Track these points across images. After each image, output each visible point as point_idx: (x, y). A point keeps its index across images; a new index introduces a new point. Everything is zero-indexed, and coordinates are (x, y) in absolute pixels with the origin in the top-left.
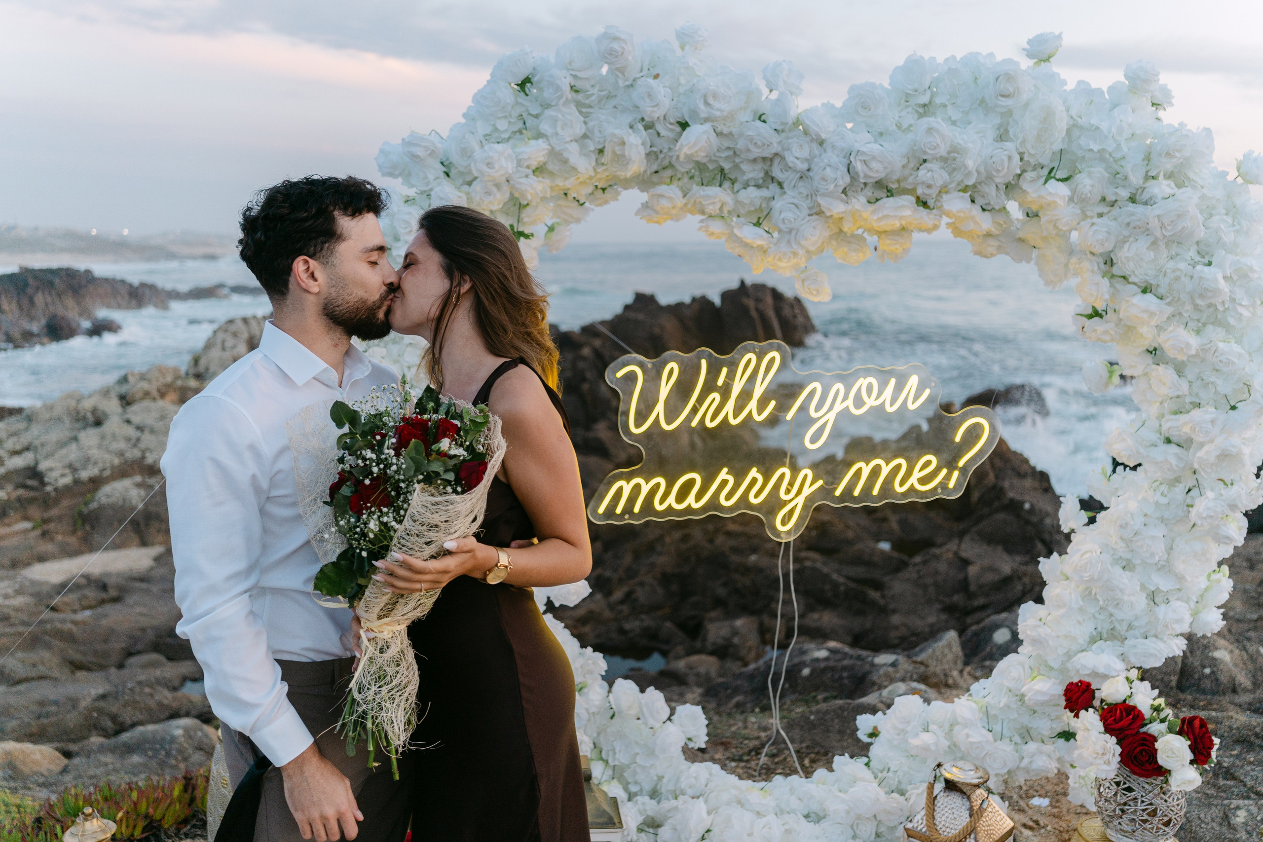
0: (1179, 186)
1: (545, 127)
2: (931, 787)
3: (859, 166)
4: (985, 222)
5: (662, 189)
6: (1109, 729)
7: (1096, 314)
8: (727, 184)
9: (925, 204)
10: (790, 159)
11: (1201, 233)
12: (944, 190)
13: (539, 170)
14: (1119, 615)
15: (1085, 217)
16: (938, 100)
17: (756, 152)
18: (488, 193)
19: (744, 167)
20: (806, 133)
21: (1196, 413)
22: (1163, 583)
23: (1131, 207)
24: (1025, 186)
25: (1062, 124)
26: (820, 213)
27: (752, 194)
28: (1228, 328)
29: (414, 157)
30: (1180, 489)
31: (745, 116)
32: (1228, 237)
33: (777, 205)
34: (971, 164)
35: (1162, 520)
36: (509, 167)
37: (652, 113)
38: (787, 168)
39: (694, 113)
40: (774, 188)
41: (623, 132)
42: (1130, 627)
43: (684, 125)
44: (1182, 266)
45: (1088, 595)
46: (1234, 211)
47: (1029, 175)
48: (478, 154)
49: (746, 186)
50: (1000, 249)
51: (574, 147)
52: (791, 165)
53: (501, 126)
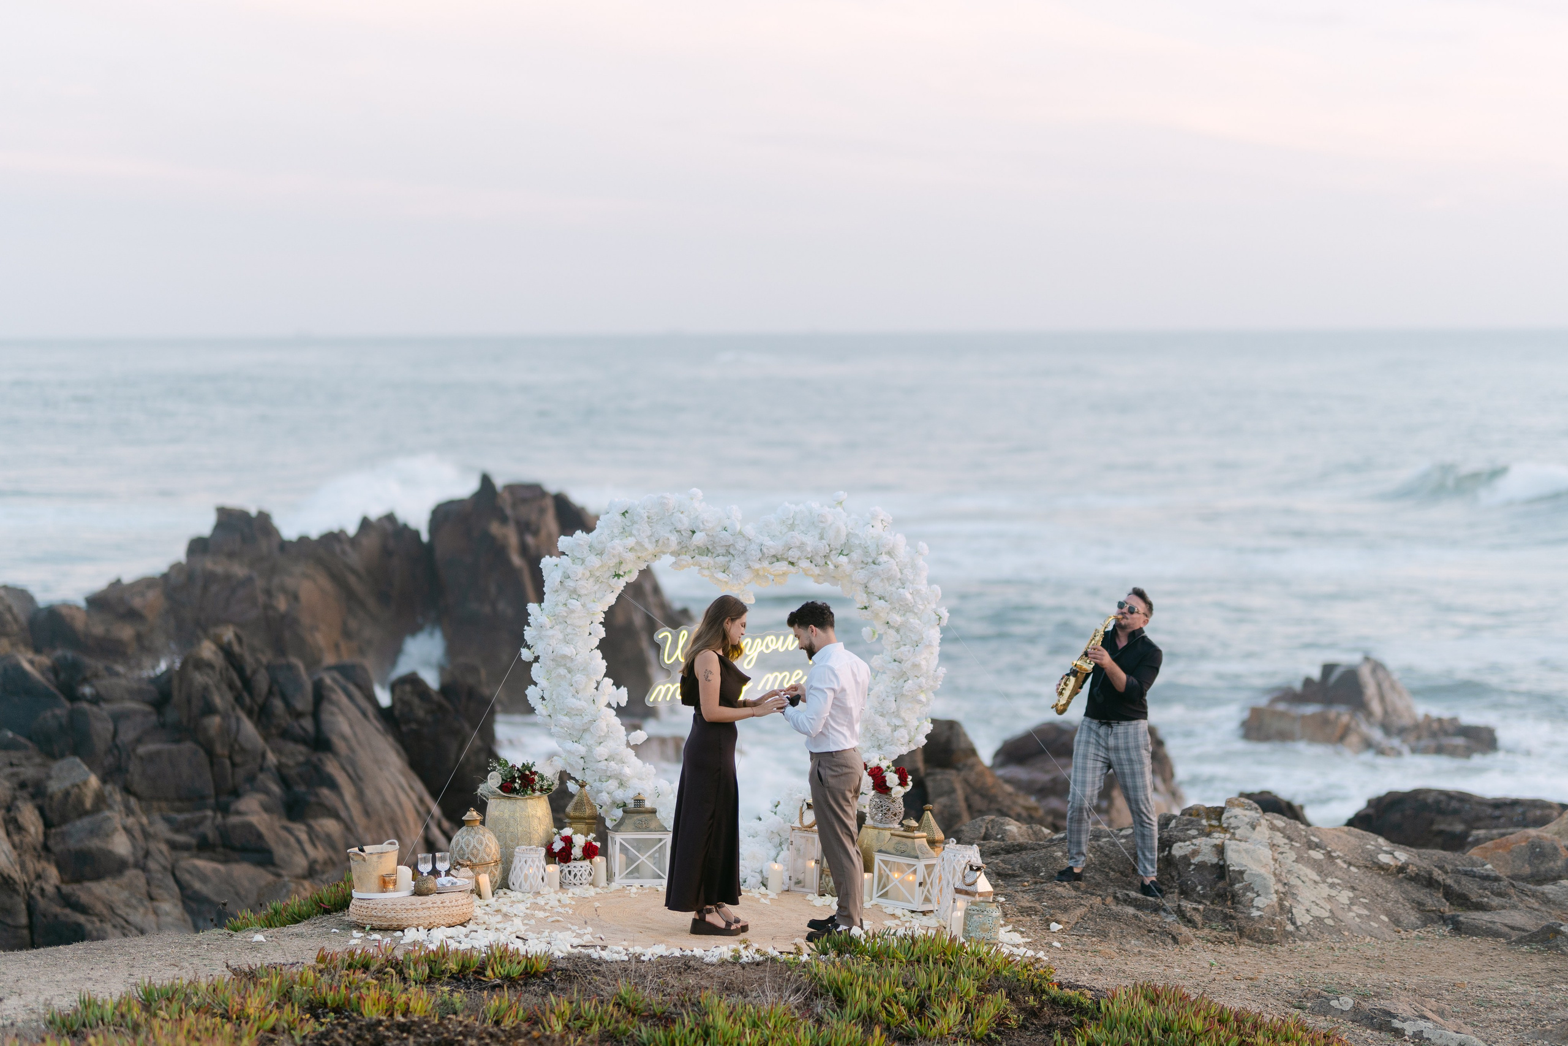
0: (891, 557)
1: (635, 532)
2: (802, 807)
3: (765, 550)
4: (817, 571)
5: (683, 557)
6: (870, 774)
7: (866, 608)
8: (710, 554)
9: (792, 564)
10: (737, 547)
11: (899, 576)
12: (799, 559)
13: (631, 550)
14: (880, 737)
15: (856, 569)
16: (796, 523)
17: (723, 543)
19: (718, 548)
20: (744, 537)
21: (903, 648)
22: (898, 722)
23: (873, 566)
24: (832, 557)
25: (844, 533)
26: (749, 567)
27: (721, 559)
28: (916, 614)
29: (579, 545)
30: (902, 681)
31: (719, 529)
32: (911, 577)
33: (732, 564)
34: (809, 549)
35: (895, 694)
36: (621, 549)
37: (679, 526)
38: (736, 549)
39: (698, 527)
40: (730, 556)
41: (668, 535)
42: (886, 743)
43: (694, 532)
44: (894, 589)
45: (867, 729)
46: (914, 567)
47: (834, 552)
48: (609, 545)
49: (718, 556)
50: (825, 581)
51: (646, 540)
52: (738, 549)
53: (616, 531)
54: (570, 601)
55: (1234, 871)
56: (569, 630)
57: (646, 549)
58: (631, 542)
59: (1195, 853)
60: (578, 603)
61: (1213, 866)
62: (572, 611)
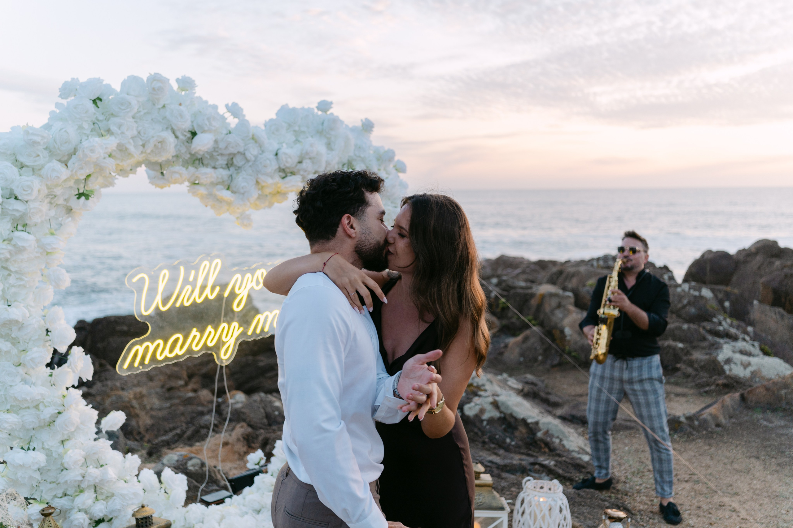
1: (114, 128)
10: (248, 155)
13: (110, 155)
17: (231, 150)
18: (81, 168)
20: (255, 142)
26: (259, 184)
27: (224, 173)
29: (35, 143)
31: (225, 132)
37: (182, 125)
39: (201, 127)
43: (194, 134)
49: (215, 168)
51: (132, 142)
52: (248, 158)
53: (86, 125)
54: (17, 233)
55: (532, 423)
56: (12, 280)
57: (130, 155)
58: (111, 142)
59: (482, 411)
60: (31, 237)
61: (500, 419)
62: (20, 250)
